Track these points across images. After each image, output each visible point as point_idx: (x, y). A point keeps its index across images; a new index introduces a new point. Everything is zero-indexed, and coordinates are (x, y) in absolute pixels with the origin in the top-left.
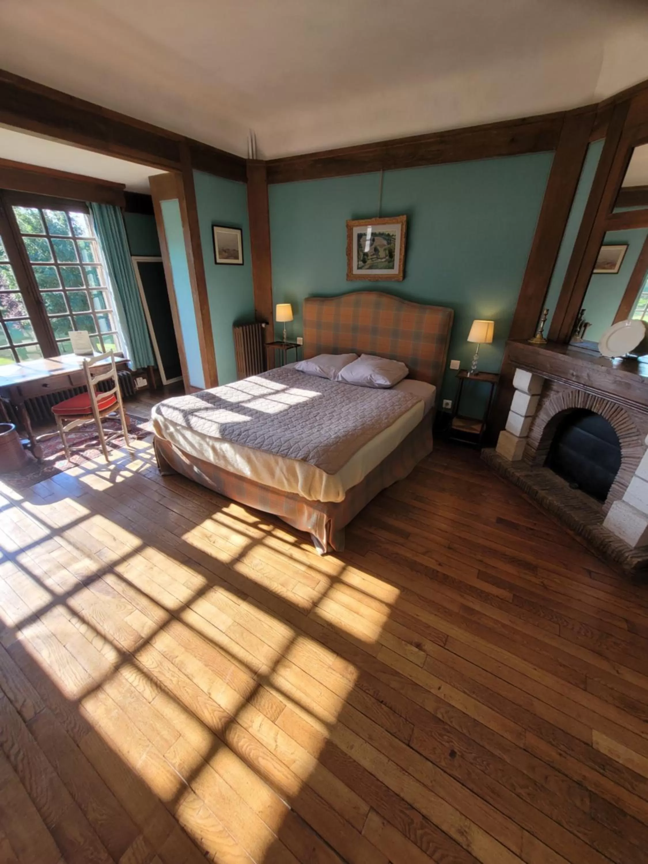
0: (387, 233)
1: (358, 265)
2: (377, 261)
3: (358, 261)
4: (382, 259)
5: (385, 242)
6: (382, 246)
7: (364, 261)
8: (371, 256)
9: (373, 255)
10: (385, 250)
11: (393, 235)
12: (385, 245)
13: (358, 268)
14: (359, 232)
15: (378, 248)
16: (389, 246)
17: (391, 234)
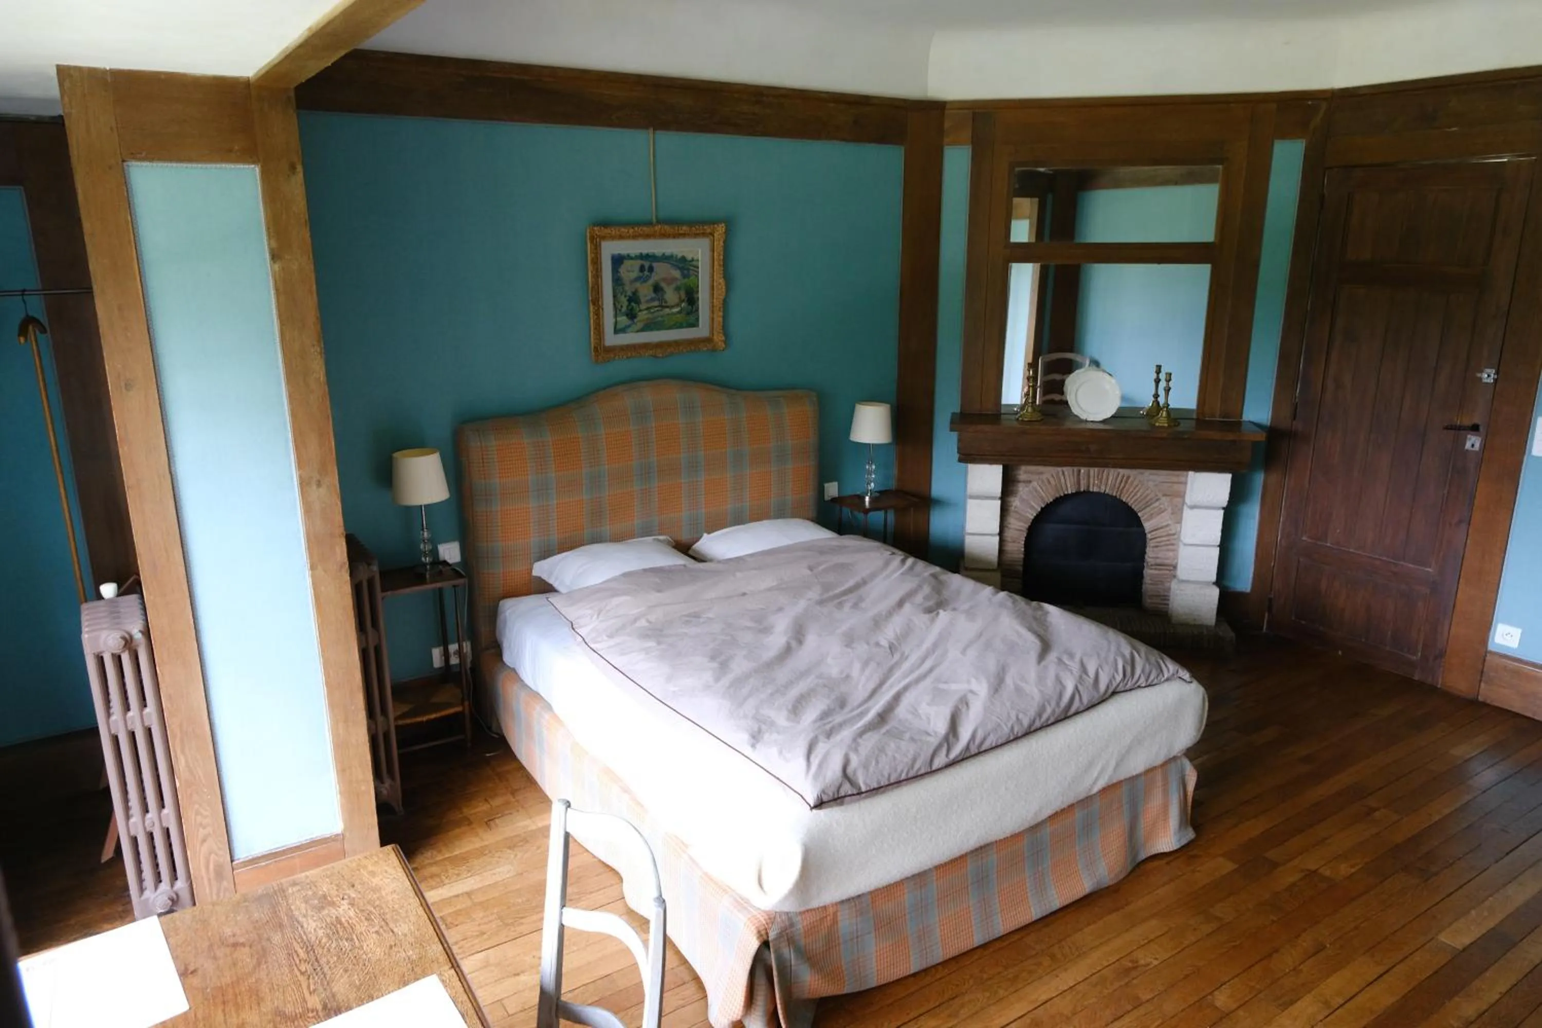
0: (680, 255)
1: (616, 323)
2: (661, 313)
3: (616, 316)
4: (672, 307)
5: (677, 274)
6: (670, 281)
7: (631, 315)
8: (648, 302)
9: (652, 300)
10: (678, 289)
11: (693, 260)
12: (676, 279)
13: (616, 331)
14: (616, 252)
15: (663, 285)
16: (686, 280)
17: (689, 257)
